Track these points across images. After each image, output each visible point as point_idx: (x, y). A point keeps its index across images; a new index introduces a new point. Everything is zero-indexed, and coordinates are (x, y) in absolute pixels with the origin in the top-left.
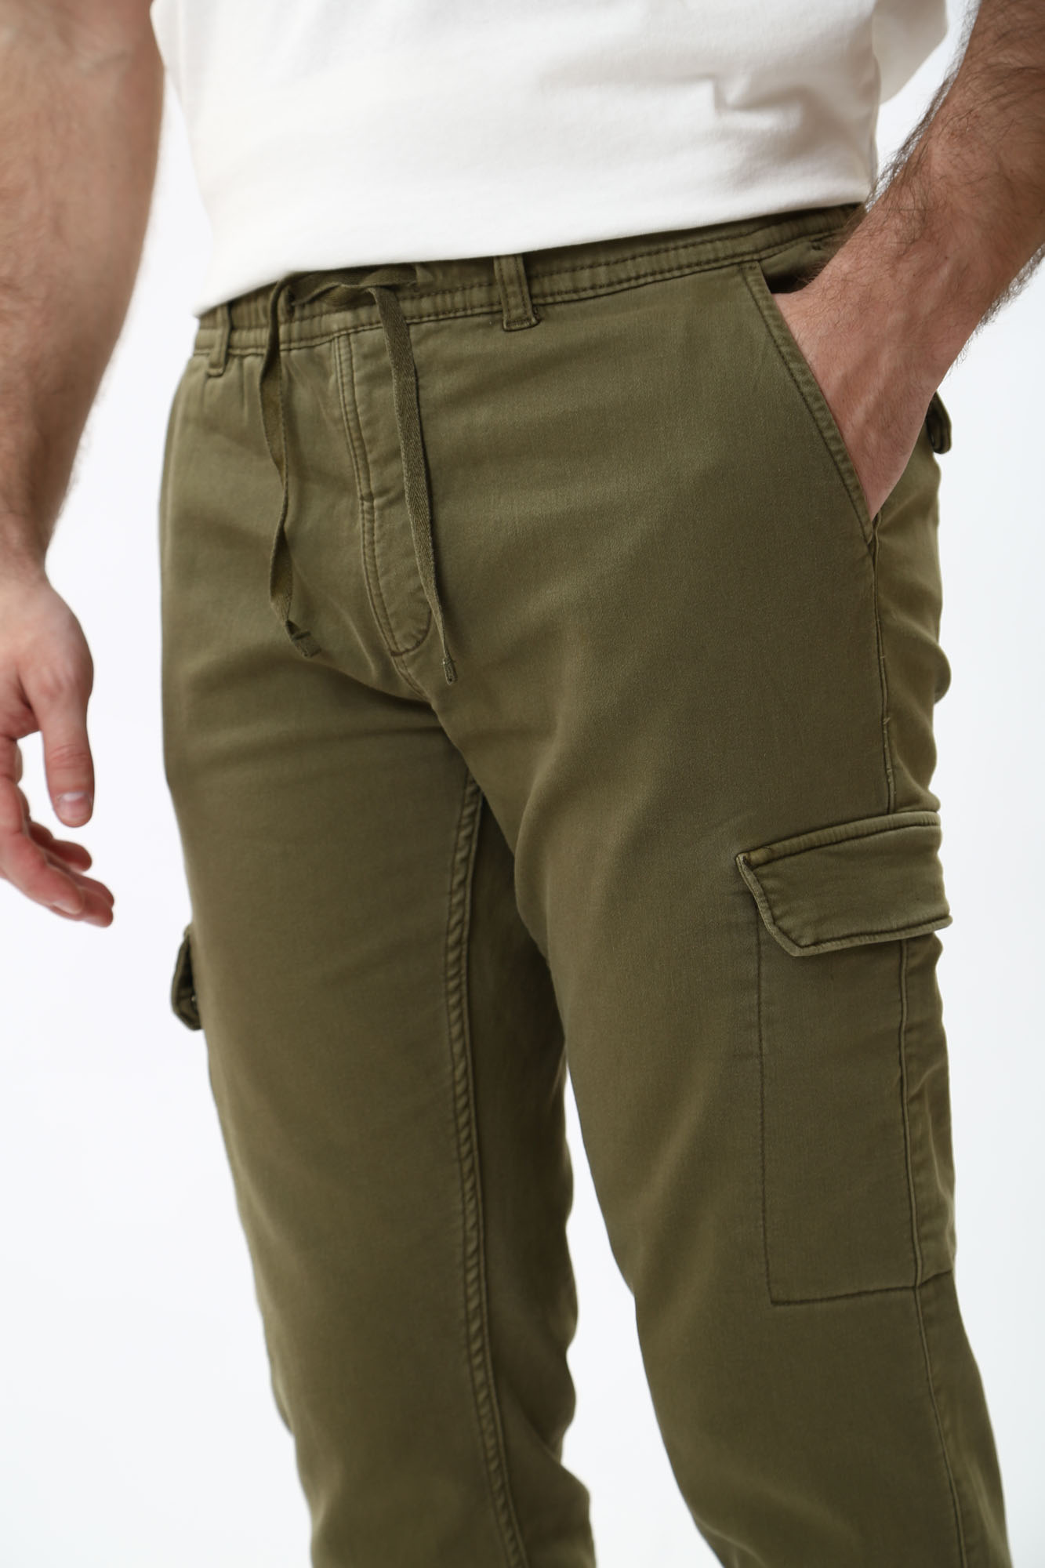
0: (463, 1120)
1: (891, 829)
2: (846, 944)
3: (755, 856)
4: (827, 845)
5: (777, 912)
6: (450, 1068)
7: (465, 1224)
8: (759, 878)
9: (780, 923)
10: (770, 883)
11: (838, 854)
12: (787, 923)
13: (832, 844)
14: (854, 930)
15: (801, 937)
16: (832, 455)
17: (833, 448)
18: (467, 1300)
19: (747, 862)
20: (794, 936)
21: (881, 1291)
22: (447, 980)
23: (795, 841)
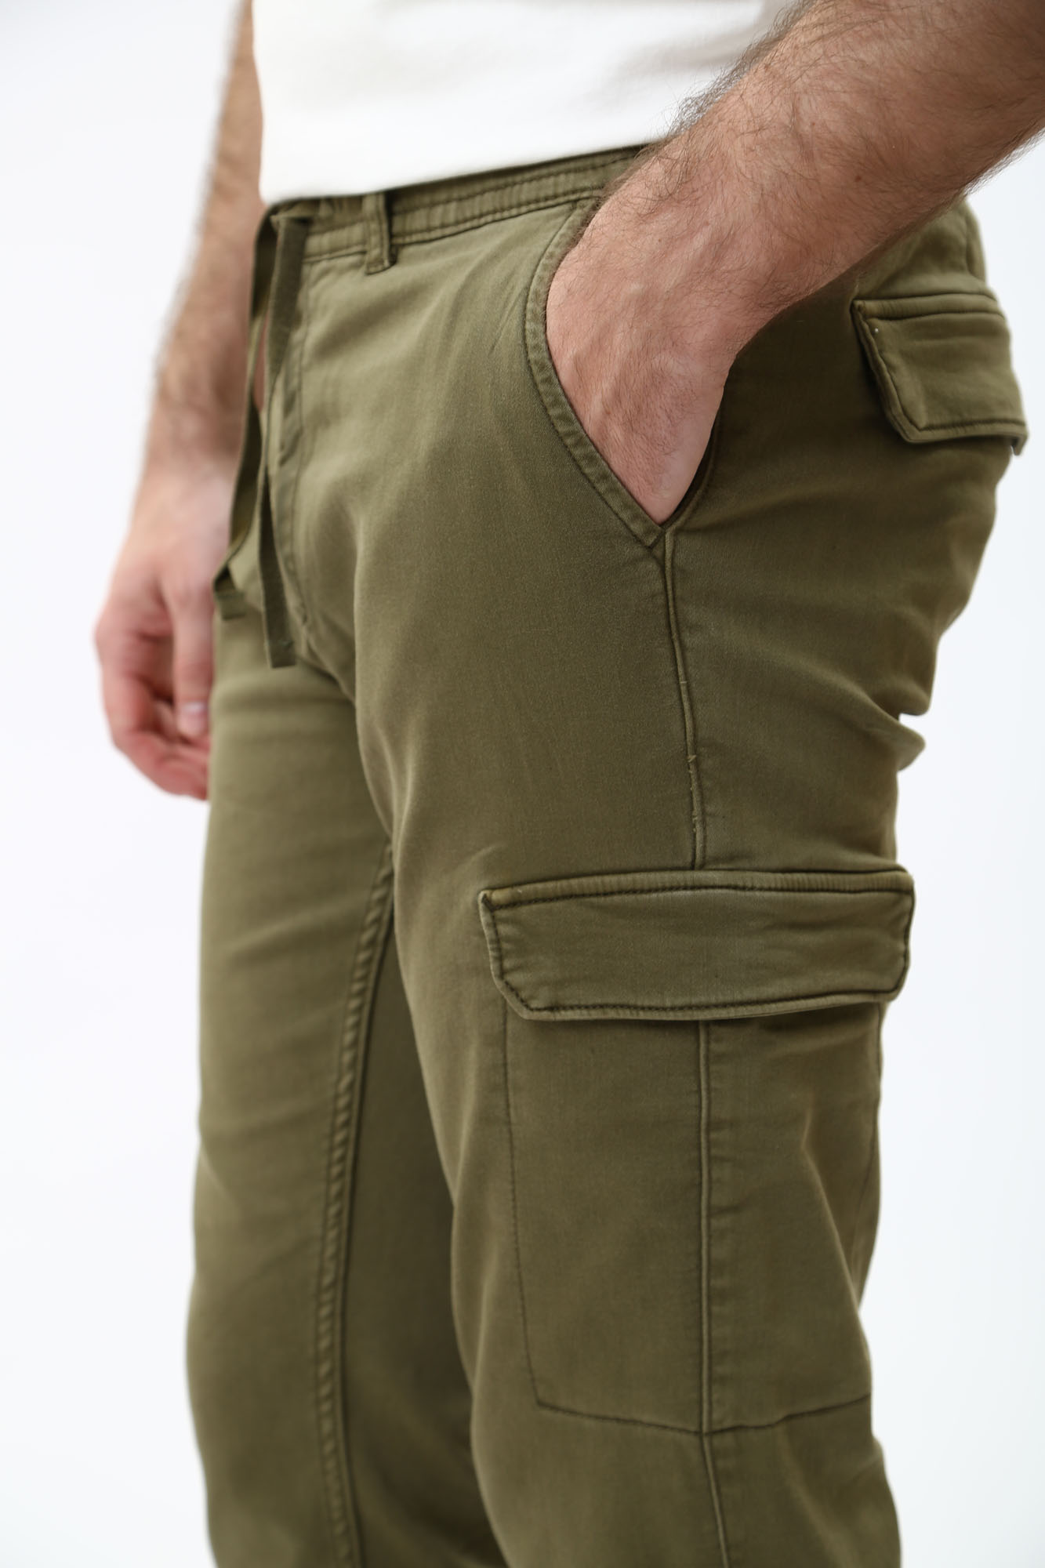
0: (339, 1137)
1: (685, 888)
2: (595, 1015)
3: (497, 896)
4: (591, 895)
5: (507, 964)
6: (334, 1077)
7: (323, 1252)
8: (494, 924)
9: (509, 978)
10: (504, 929)
11: (602, 908)
12: (516, 979)
13: (597, 894)
14: (611, 1000)
15: (532, 997)
16: (561, 438)
17: (562, 428)
18: (318, 1338)
19: (487, 901)
20: (524, 995)
21: (657, 1426)
22: (352, 981)
23: (550, 885)
